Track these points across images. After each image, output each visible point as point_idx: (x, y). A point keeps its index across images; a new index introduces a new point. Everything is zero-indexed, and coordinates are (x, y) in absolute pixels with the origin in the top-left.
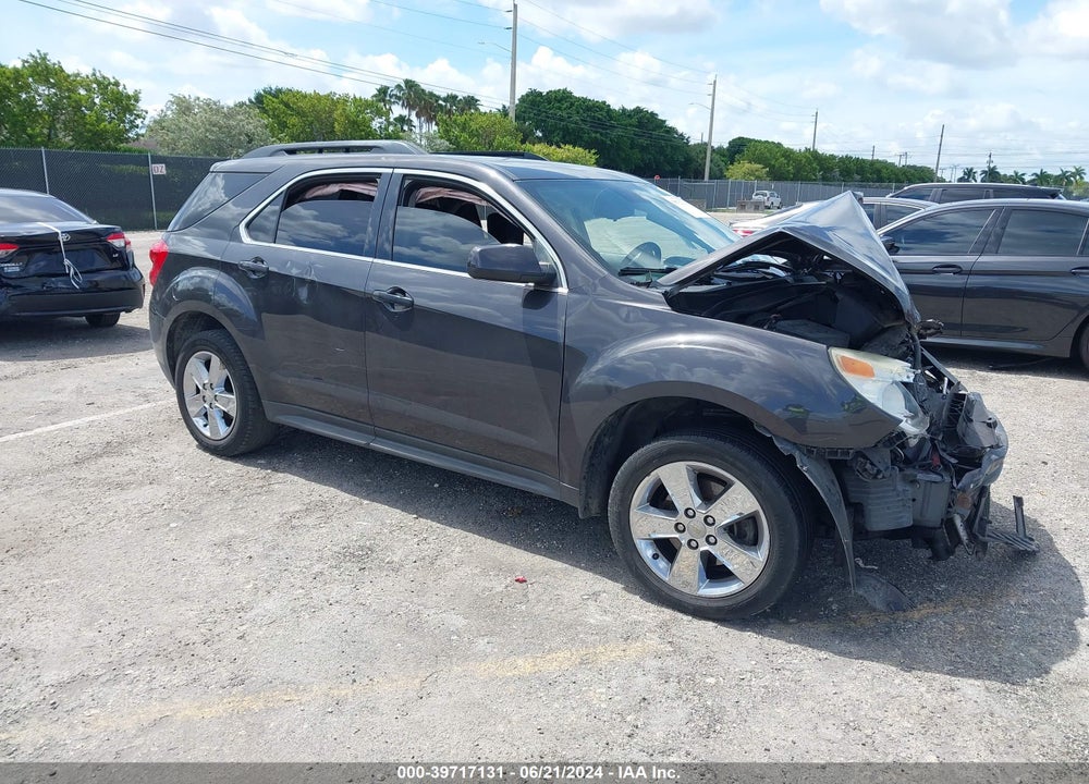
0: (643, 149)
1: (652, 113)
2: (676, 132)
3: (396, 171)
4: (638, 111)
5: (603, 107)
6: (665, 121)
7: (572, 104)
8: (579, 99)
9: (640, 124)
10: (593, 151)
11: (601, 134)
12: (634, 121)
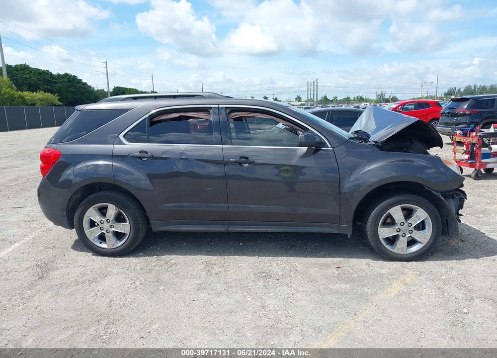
0: (73, 93)
1: (74, 76)
2: (87, 85)
3: (220, 106)
4: (66, 75)
5: (47, 73)
6: (81, 80)
7: (31, 72)
8: (34, 69)
9: (69, 81)
10: (56, 95)
11: (50, 86)
12: (66, 80)
